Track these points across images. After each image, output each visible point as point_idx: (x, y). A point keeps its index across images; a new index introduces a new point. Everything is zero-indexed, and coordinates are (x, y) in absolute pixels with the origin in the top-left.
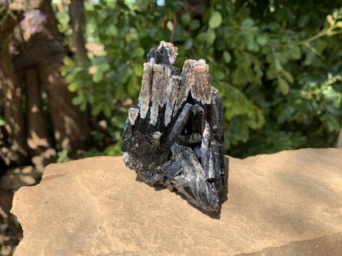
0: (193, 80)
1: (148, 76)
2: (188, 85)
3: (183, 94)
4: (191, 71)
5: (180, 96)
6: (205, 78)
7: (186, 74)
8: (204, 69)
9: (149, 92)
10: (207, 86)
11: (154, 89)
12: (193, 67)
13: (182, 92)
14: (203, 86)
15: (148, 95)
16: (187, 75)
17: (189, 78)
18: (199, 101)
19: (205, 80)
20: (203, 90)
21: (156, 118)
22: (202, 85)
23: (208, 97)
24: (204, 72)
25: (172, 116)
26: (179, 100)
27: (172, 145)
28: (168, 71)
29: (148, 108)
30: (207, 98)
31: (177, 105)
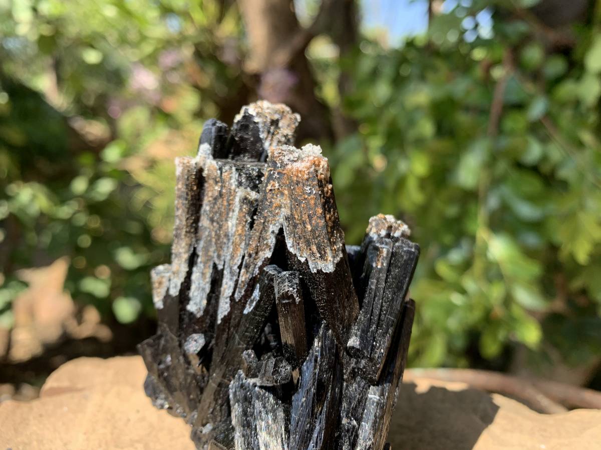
0: (285, 201)
1: (184, 189)
2: (274, 216)
3: (261, 238)
4: (278, 176)
5: (254, 244)
6: (312, 196)
7: (267, 186)
8: (306, 172)
9: (188, 230)
10: (319, 221)
11: (204, 222)
12: (283, 165)
13: (258, 234)
14: (308, 220)
15: (183, 237)
16: (269, 187)
17: (275, 196)
18: (303, 260)
19: (312, 202)
20: (309, 229)
21: (205, 296)
22: (305, 217)
23: (325, 252)
24: (307, 180)
25: (232, 298)
26: (250, 255)
27: (231, 378)
28: (231, 177)
29: (184, 268)
30: (320, 253)
31: (247, 267)
